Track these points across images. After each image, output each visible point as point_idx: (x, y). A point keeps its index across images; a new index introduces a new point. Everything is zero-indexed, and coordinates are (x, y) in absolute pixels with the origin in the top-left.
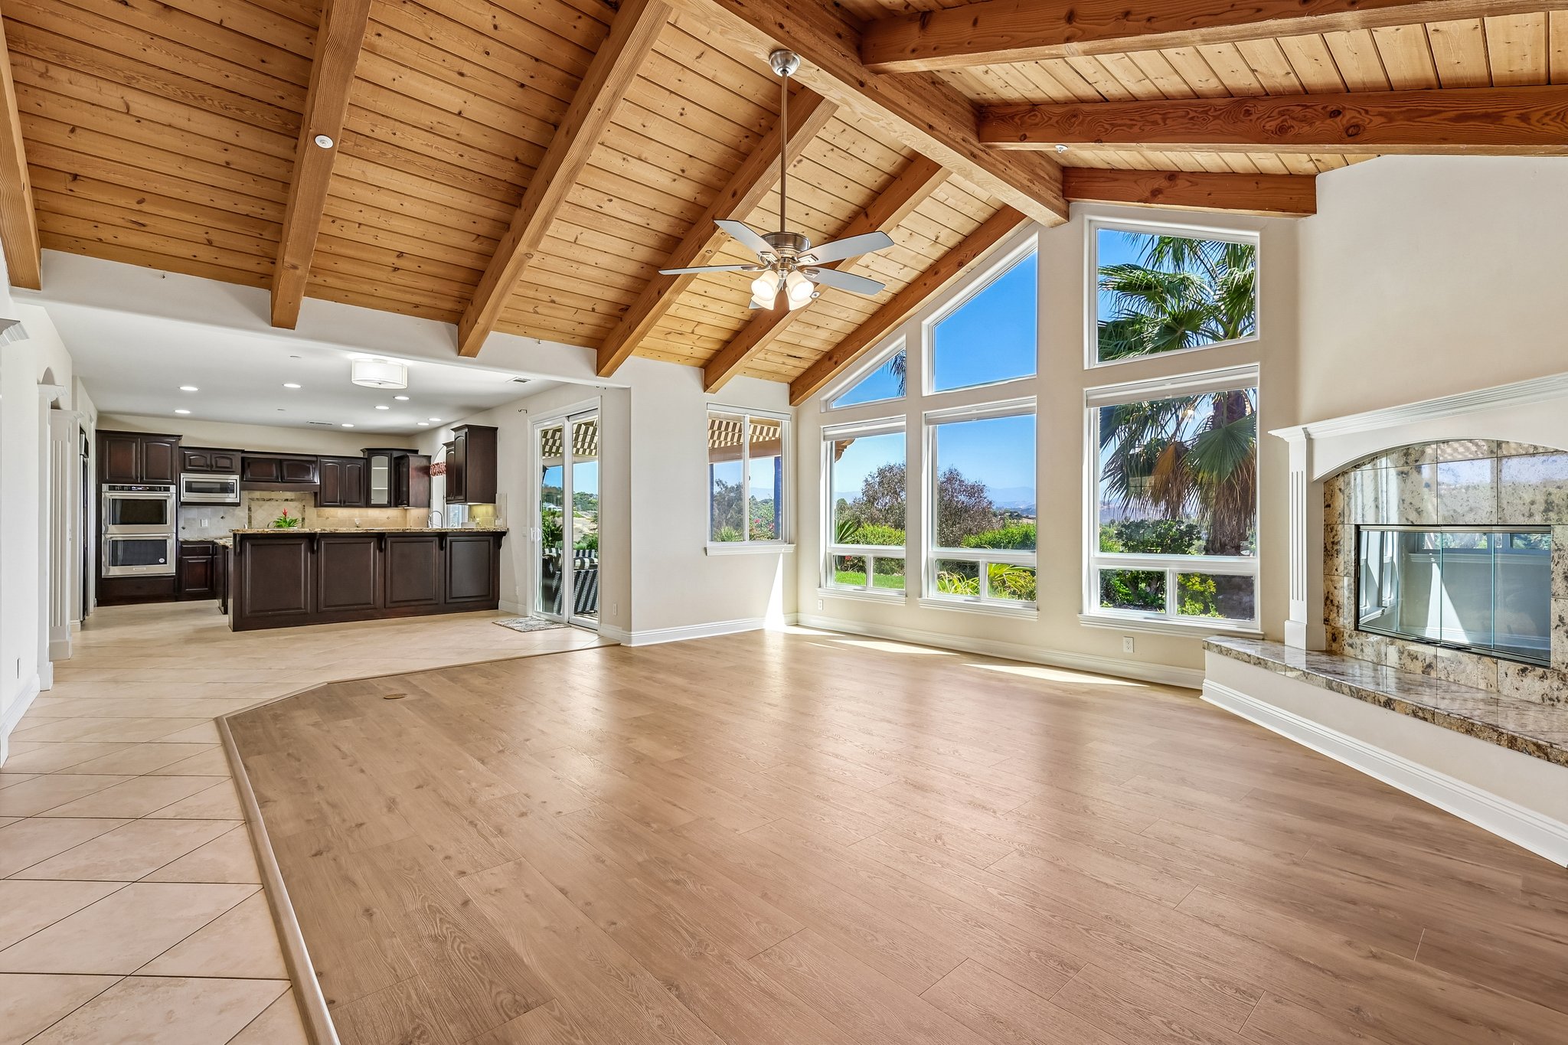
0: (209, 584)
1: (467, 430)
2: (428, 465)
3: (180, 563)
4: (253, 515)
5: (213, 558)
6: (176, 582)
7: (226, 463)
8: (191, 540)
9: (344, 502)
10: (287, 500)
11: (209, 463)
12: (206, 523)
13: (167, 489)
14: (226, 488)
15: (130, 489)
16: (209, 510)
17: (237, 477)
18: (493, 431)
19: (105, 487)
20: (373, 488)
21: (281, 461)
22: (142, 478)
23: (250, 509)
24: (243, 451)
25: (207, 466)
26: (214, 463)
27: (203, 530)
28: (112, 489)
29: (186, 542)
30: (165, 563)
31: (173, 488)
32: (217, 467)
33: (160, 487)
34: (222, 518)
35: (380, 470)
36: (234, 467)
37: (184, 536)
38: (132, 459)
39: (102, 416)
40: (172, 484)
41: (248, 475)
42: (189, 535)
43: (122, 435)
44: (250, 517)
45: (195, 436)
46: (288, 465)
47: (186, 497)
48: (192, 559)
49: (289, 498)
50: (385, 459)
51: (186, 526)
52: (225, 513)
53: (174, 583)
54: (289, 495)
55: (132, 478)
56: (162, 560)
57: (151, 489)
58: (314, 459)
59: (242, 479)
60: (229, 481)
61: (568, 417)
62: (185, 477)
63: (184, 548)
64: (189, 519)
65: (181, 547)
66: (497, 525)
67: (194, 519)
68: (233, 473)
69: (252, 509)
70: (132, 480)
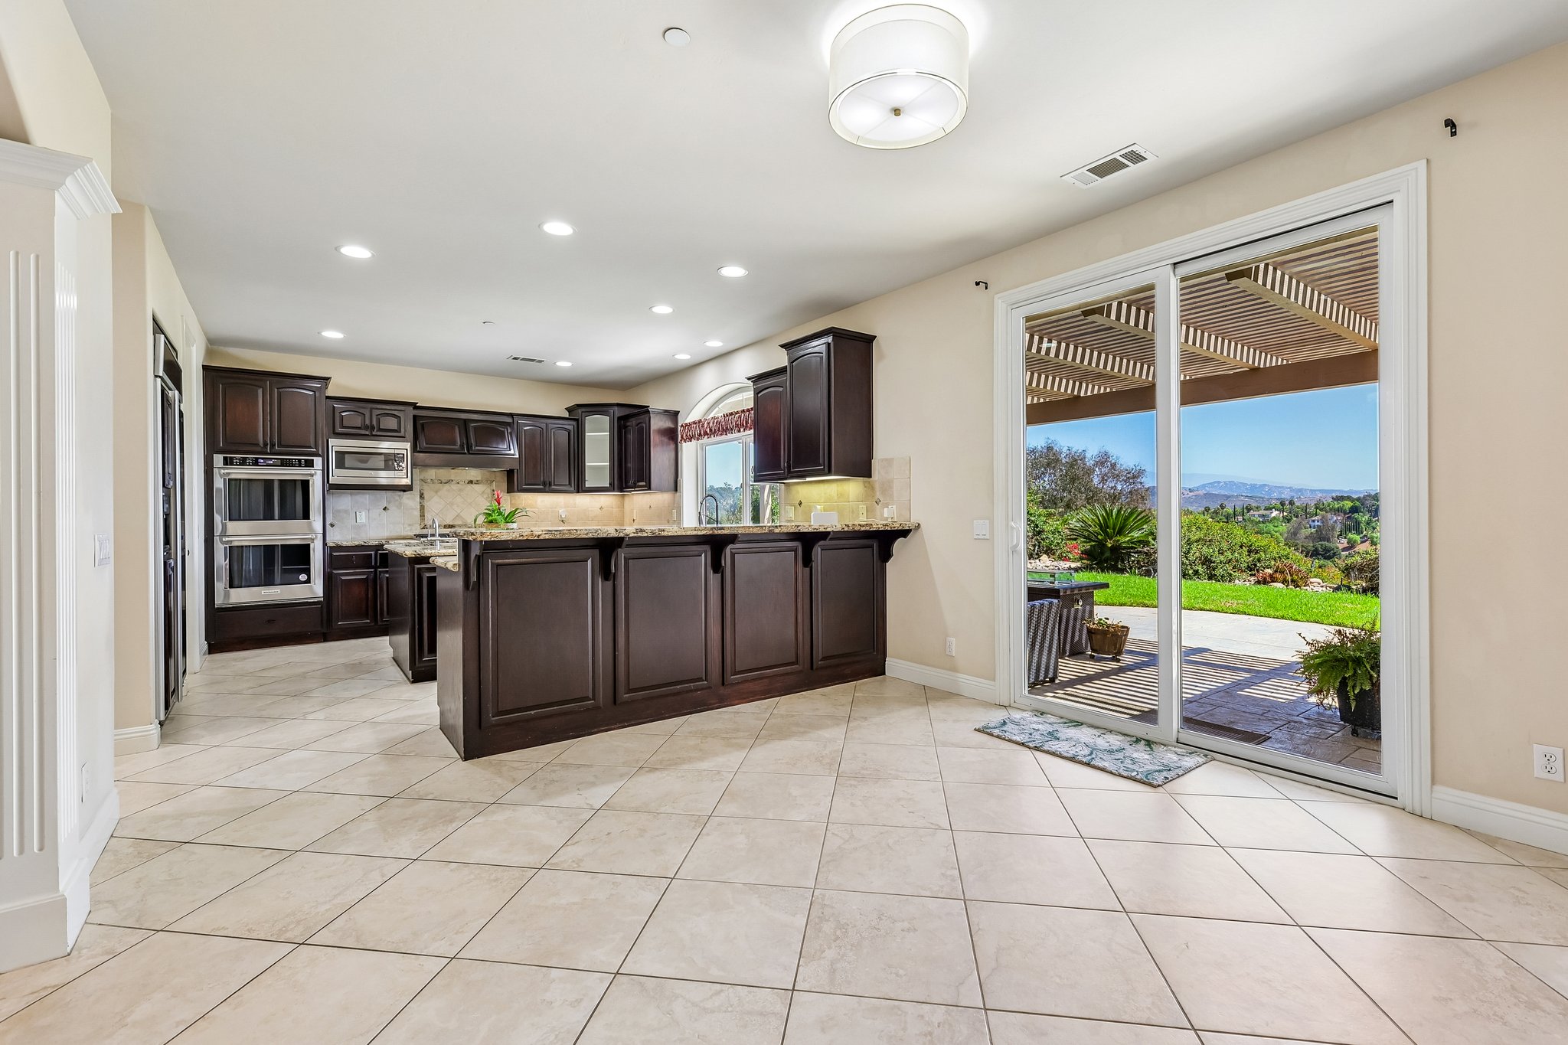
0: (370, 612)
1: (830, 339)
2: (672, 426)
3: (329, 580)
4: (426, 504)
5: (376, 572)
6: (325, 610)
7: (392, 423)
8: (345, 544)
9: (550, 485)
10: (471, 482)
11: (368, 422)
12: (362, 518)
13: (310, 464)
14: (390, 462)
15: (256, 463)
16: (366, 497)
17: (408, 445)
18: (868, 340)
19: (218, 459)
20: (587, 464)
21: (466, 422)
22: (272, 445)
23: (422, 496)
24: (414, 406)
25: (366, 428)
26: (375, 423)
27: (358, 528)
28: (227, 462)
29: (339, 548)
30: (308, 581)
31: (318, 462)
32: (380, 430)
33: (300, 460)
34: (385, 509)
35: (598, 440)
36: (403, 430)
37: (336, 537)
38: (258, 415)
39: (213, 345)
40: (317, 455)
41: (423, 443)
42: (340, 536)
43: (242, 376)
44: (422, 508)
45: (347, 381)
46: (475, 428)
47: (338, 476)
48: (346, 575)
49: (474, 479)
50: (605, 420)
51: (335, 522)
52: (389, 502)
53: (322, 613)
54: (474, 473)
55: (258, 445)
56: (303, 577)
57: (285, 463)
58: (509, 420)
59: (414, 449)
60: (397, 451)
61: (1175, 264)
62: (336, 444)
63: (337, 557)
64: (339, 511)
65: (331, 555)
66: (885, 517)
67: (346, 511)
68: (402, 438)
69: (425, 495)
70: (259, 449)
